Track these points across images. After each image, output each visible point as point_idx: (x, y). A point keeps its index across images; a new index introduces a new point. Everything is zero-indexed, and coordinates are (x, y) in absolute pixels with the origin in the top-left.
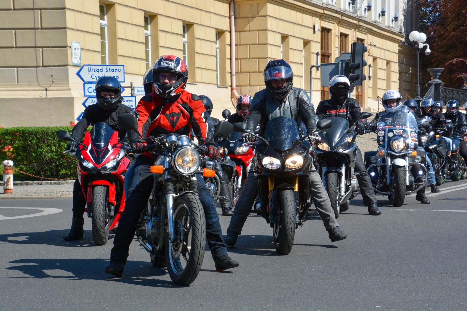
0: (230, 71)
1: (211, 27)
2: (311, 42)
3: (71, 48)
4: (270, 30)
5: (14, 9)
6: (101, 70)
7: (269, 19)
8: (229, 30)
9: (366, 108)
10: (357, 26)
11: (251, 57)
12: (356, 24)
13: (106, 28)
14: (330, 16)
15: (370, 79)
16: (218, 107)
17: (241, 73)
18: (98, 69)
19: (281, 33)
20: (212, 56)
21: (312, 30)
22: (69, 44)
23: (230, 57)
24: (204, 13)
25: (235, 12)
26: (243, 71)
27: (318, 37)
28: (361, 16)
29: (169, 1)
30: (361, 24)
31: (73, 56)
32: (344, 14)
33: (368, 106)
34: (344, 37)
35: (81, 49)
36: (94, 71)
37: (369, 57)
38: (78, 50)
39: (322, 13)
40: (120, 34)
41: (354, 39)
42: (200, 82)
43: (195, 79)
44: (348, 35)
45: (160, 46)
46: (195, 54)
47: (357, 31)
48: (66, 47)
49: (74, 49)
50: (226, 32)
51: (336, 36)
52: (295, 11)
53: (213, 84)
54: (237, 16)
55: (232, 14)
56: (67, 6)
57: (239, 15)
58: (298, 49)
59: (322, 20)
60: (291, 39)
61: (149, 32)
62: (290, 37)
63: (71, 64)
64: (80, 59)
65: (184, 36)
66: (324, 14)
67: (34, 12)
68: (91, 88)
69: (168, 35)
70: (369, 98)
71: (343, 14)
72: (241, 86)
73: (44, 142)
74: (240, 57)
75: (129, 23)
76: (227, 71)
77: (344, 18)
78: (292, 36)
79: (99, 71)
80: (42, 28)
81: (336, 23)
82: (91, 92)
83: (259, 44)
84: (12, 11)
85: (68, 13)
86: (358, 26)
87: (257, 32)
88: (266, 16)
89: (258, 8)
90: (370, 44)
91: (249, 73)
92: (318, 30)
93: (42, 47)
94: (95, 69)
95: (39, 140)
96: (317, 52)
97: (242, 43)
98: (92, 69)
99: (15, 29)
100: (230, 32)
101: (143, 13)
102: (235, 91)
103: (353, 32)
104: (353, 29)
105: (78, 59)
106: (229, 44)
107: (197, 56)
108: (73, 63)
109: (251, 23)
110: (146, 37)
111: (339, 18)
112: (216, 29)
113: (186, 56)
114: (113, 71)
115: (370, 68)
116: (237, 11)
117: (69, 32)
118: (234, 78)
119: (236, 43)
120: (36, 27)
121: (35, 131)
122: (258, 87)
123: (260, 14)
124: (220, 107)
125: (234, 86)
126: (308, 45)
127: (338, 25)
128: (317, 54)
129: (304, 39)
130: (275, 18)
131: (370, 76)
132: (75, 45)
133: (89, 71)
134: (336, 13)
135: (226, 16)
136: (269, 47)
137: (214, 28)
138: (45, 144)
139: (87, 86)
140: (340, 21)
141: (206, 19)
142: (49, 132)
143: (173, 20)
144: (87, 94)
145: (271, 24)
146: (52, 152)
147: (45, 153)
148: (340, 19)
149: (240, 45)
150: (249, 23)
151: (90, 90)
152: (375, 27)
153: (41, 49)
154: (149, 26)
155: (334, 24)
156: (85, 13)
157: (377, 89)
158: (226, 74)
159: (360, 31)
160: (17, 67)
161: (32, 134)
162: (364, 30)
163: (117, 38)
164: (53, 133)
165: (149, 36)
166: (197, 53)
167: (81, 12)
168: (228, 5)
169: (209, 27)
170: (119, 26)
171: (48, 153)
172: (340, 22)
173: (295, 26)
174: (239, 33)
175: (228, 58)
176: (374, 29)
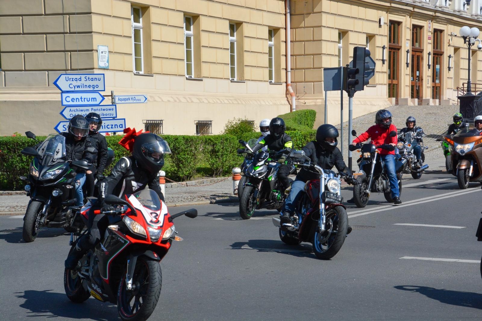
0: (285, 68)
1: (263, 25)
2: (376, 36)
3: (97, 51)
4: (325, 27)
5: (46, 15)
6: (80, 80)
7: (324, 15)
8: (285, 27)
9: (444, 99)
10: (434, 17)
11: (306, 53)
12: (432, 15)
13: (141, 30)
14: (399, 9)
15: (449, 70)
16: (269, 103)
17: (296, 69)
18: (77, 79)
19: (339, 29)
20: (264, 53)
21: (378, 24)
22: (94, 49)
23: (285, 54)
24: (255, 12)
25: (290, 9)
26: (298, 67)
27: (385, 30)
28: (441, 6)
29: (214, 1)
30: (438, 14)
31: (100, 59)
32: (416, 6)
33: (448, 97)
34: (418, 29)
35: (109, 52)
36: (72, 81)
37: (449, 48)
38: (105, 53)
39: (389, 7)
40: (154, 36)
41: (431, 30)
42: (250, 80)
43: (244, 77)
44: (423, 26)
45: (203, 46)
46: (244, 52)
47: (434, 22)
48: (92, 50)
49: (101, 52)
50: (281, 29)
51: (408, 28)
52: (357, 6)
53: (264, 81)
54: (293, 13)
55: (288, 11)
56: (93, 11)
57: (295, 12)
58: (359, 44)
59: (389, 13)
60: (350, 34)
61: (191, 32)
62: (349, 32)
63: (98, 67)
64: (108, 62)
65: (232, 35)
66: (392, 8)
67: (63, 16)
68: (69, 97)
69: (211, 34)
70: (448, 88)
71: (414, 7)
72: (296, 82)
73: (15, 152)
74: (295, 53)
75: (167, 25)
76: (281, 68)
77: (416, 10)
78: (352, 31)
79: (77, 80)
80: (70, 33)
81: (407, 15)
82: (69, 101)
83: (313, 41)
84: (43, 16)
85: (94, 17)
86: (436, 17)
87: (312, 28)
88: (321, 12)
89: (313, 5)
90: (450, 34)
91: (304, 69)
92: (385, 23)
93: (70, 51)
94: (73, 79)
95: (10, 150)
96: (383, 46)
97: (297, 40)
98: (70, 79)
99: (46, 34)
100: (286, 29)
101: (182, 14)
102: (290, 88)
103: (430, 23)
104: (429, 20)
105: (106, 62)
106: (285, 40)
107: (246, 54)
108: (100, 66)
109: (306, 19)
110: (187, 37)
111: (411, 10)
112: (269, 26)
113: (235, 54)
114: (92, 79)
115: (450, 59)
116: (293, 8)
117: (95, 36)
118: (289, 74)
119: (292, 40)
120: (65, 31)
121: (6, 141)
122: (313, 83)
123: (315, 11)
124: (271, 103)
125: (289, 82)
126: (373, 39)
127: (410, 17)
128: (384, 48)
129: (367, 34)
130: (332, 14)
131: (450, 66)
132: (101, 49)
133: (67, 80)
134: (406, 6)
135: (281, 14)
136: (324, 43)
137: (266, 25)
138: (16, 154)
139: (65, 95)
140: (412, 13)
141: (256, 17)
142: (19, 142)
143: (218, 20)
144: (65, 103)
145: (326, 20)
146: (22, 161)
147: (16, 163)
148: (412, 12)
149: (296, 41)
150: (304, 20)
151: (68, 99)
152: (456, 17)
153: (69, 53)
154: (192, 27)
155: (405, 16)
156: (114, 16)
157: (460, 80)
158: (281, 71)
159: (438, 22)
160: (48, 70)
161: (3, 145)
162: (442, 21)
163: (152, 39)
164: (23, 144)
165: (192, 36)
166: (245, 51)
167: (110, 16)
168: (283, 2)
169: (261, 25)
170: (154, 28)
171: (19, 163)
172: (412, 15)
173: (356, 21)
174: (294, 30)
175: (283, 55)
176: (455, 19)
